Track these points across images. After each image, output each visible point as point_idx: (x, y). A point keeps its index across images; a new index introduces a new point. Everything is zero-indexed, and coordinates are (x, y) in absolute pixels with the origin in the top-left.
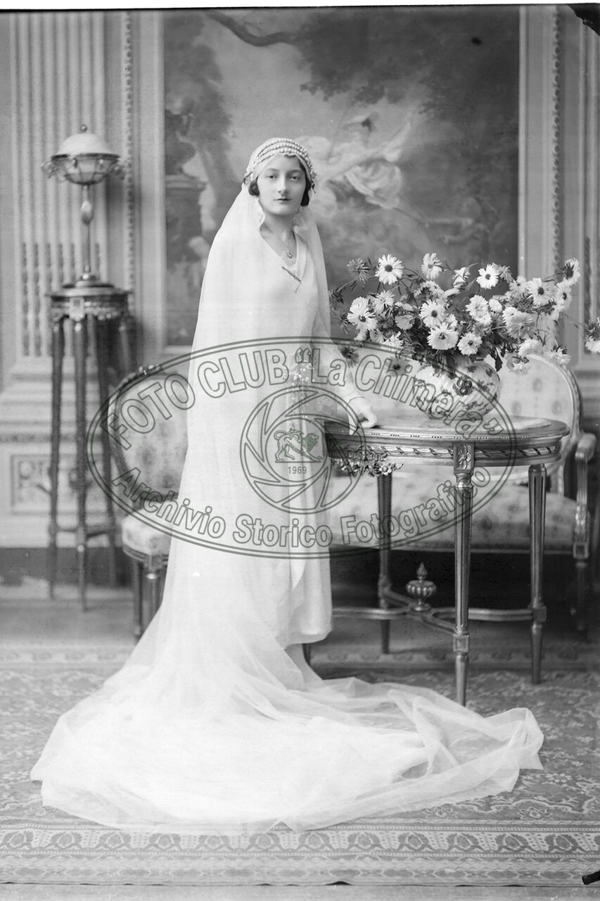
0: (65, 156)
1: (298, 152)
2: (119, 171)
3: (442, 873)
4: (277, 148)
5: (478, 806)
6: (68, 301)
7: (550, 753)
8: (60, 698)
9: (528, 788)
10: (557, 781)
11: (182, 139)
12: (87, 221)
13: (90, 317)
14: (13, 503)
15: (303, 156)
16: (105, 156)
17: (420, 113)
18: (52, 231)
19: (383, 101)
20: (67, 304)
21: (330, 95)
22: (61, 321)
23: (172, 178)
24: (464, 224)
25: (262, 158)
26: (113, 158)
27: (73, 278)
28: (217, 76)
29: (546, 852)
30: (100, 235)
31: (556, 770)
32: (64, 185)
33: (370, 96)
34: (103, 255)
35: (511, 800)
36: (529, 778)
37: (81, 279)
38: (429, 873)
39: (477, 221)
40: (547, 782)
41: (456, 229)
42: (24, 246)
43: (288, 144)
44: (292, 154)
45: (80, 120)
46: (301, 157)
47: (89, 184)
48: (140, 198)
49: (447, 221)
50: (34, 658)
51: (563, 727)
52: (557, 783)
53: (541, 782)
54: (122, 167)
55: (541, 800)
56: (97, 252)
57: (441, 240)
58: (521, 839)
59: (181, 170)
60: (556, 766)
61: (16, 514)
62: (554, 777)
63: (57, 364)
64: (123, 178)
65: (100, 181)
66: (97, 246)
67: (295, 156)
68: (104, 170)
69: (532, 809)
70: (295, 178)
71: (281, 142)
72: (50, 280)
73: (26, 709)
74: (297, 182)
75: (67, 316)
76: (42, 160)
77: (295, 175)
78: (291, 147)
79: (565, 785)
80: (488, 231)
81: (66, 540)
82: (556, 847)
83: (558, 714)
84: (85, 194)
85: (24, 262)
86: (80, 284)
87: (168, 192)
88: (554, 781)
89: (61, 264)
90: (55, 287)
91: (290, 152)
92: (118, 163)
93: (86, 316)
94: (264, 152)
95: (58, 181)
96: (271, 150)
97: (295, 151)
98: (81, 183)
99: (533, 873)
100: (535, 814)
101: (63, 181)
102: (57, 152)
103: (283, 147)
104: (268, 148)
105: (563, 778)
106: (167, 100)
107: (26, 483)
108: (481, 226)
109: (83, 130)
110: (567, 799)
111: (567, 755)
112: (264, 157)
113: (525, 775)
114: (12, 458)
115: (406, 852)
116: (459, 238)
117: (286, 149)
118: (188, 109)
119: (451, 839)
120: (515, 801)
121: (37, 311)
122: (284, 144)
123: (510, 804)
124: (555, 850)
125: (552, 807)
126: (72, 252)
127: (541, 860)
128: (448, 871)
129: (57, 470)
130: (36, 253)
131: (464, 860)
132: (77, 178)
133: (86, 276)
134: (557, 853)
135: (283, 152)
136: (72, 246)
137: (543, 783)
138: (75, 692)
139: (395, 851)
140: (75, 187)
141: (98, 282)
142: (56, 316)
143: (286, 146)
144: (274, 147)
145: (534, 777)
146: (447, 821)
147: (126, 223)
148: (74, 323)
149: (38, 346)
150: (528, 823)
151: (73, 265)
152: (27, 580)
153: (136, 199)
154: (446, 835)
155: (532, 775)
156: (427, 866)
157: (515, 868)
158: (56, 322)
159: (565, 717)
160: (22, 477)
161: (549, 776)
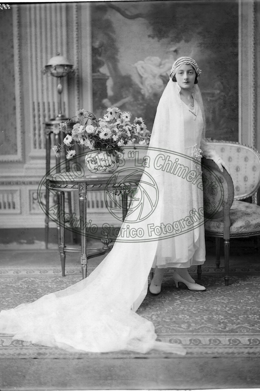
0: (51, 66)
1: (191, 62)
2: (73, 72)
3: (206, 353)
4: (182, 61)
5: (221, 328)
6: (53, 126)
7: (250, 307)
8: (51, 288)
9: (241, 321)
10: (253, 318)
11: (99, 58)
12: (60, 92)
13: (61, 133)
14: (30, 210)
15: (194, 63)
16: (67, 66)
17: (198, 47)
18: (45, 96)
19: (183, 42)
20: (52, 127)
21: (160, 40)
22: (50, 134)
23: (95, 74)
24: (216, 93)
25: (176, 66)
26: (70, 66)
27: (54, 116)
28: (114, 32)
29: (248, 345)
30: (65, 98)
31: (252, 314)
32: (50, 78)
33: (177, 39)
34: (66, 107)
35: (234, 325)
36: (242, 317)
37: (58, 116)
38: (201, 353)
39: (222, 91)
40: (249, 319)
41: (213, 95)
42: (34, 103)
43: (187, 59)
44: (189, 63)
45: (57, 51)
46: (193, 64)
47: (60, 77)
48: (82, 83)
49: (209, 91)
50: (40, 273)
51: (256, 297)
52: (253, 319)
53: (246, 319)
54: (74, 70)
55: (246, 325)
56: (64, 105)
57: (207, 100)
58: (238, 340)
59: (99, 71)
60: (253, 312)
61: (31, 214)
62: (252, 316)
63: (48, 152)
64: (75, 74)
65: (65, 76)
66: (64, 103)
67: (190, 64)
68: (67, 71)
69: (243, 329)
70: (191, 73)
71: (184, 58)
72: (44, 117)
73: (38, 292)
74: (192, 74)
75: (52, 132)
76: (41, 68)
77: (191, 71)
78: (188, 60)
79: (256, 320)
80: (226, 96)
81: (52, 225)
82: (252, 343)
83: (254, 292)
84: (59, 81)
85: (34, 110)
86: (57, 119)
87: (94, 80)
88: (252, 318)
89: (49, 111)
90: (47, 120)
91: (188, 62)
92: (73, 68)
93: (60, 132)
94: (177, 63)
95: (47, 76)
96: (180, 62)
97: (190, 62)
98: (57, 77)
99: (243, 353)
100: (244, 330)
101: (50, 76)
102: (47, 64)
103: (185, 60)
104: (179, 62)
105: (255, 317)
106: (92, 42)
107: (36, 201)
108: (223, 94)
109: (58, 55)
110: (257, 325)
111: (257, 308)
112: (177, 65)
113: (240, 316)
114: (30, 191)
115: (192, 345)
116: (214, 99)
117: (186, 61)
118: (102, 45)
119: (210, 340)
120: (236, 326)
121: (39, 130)
122: (185, 59)
123: (234, 327)
124: (251, 344)
125: (251, 328)
126: (54, 105)
127: (246, 348)
128: (209, 352)
129: (49, 196)
130: (39, 106)
131: (215, 348)
132: (55, 75)
133: (60, 116)
134: (252, 345)
135: (185, 63)
136: (54, 103)
137: (247, 319)
138: (57, 286)
139: (188, 345)
140: (55, 79)
141: (65, 118)
142: (48, 132)
143: (186, 60)
144: (181, 61)
145: (244, 317)
146: (209, 333)
147: (76, 93)
148: (55, 135)
149: (40, 145)
150: (241, 334)
151: (54, 111)
152: (36, 241)
153: (80, 83)
154: (208, 339)
155: (243, 316)
156: (201, 350)
157: (236, 351)
158: (47, 135)
159: (257, 294)
160: (34, 199)
161: (250, 316)
